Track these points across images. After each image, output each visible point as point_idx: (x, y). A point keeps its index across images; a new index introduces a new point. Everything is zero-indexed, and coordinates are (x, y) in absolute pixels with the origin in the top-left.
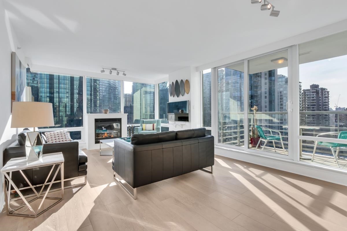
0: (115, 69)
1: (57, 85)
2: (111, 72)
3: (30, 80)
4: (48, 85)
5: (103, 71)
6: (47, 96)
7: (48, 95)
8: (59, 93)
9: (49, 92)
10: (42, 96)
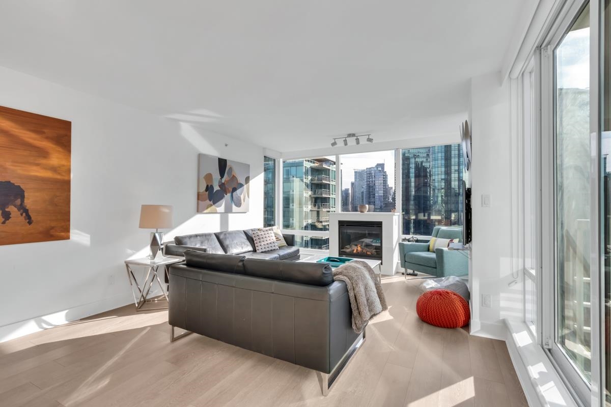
0: (353, 135)
1: (457, 160)
2: (346, 143)
3: (424, 157)
4: (443, 162)
5: (334, 144)
6: (442, 179)
7: (443, 177)
8: (459, 172)
9: (445, 172)
10: (434, 180)
